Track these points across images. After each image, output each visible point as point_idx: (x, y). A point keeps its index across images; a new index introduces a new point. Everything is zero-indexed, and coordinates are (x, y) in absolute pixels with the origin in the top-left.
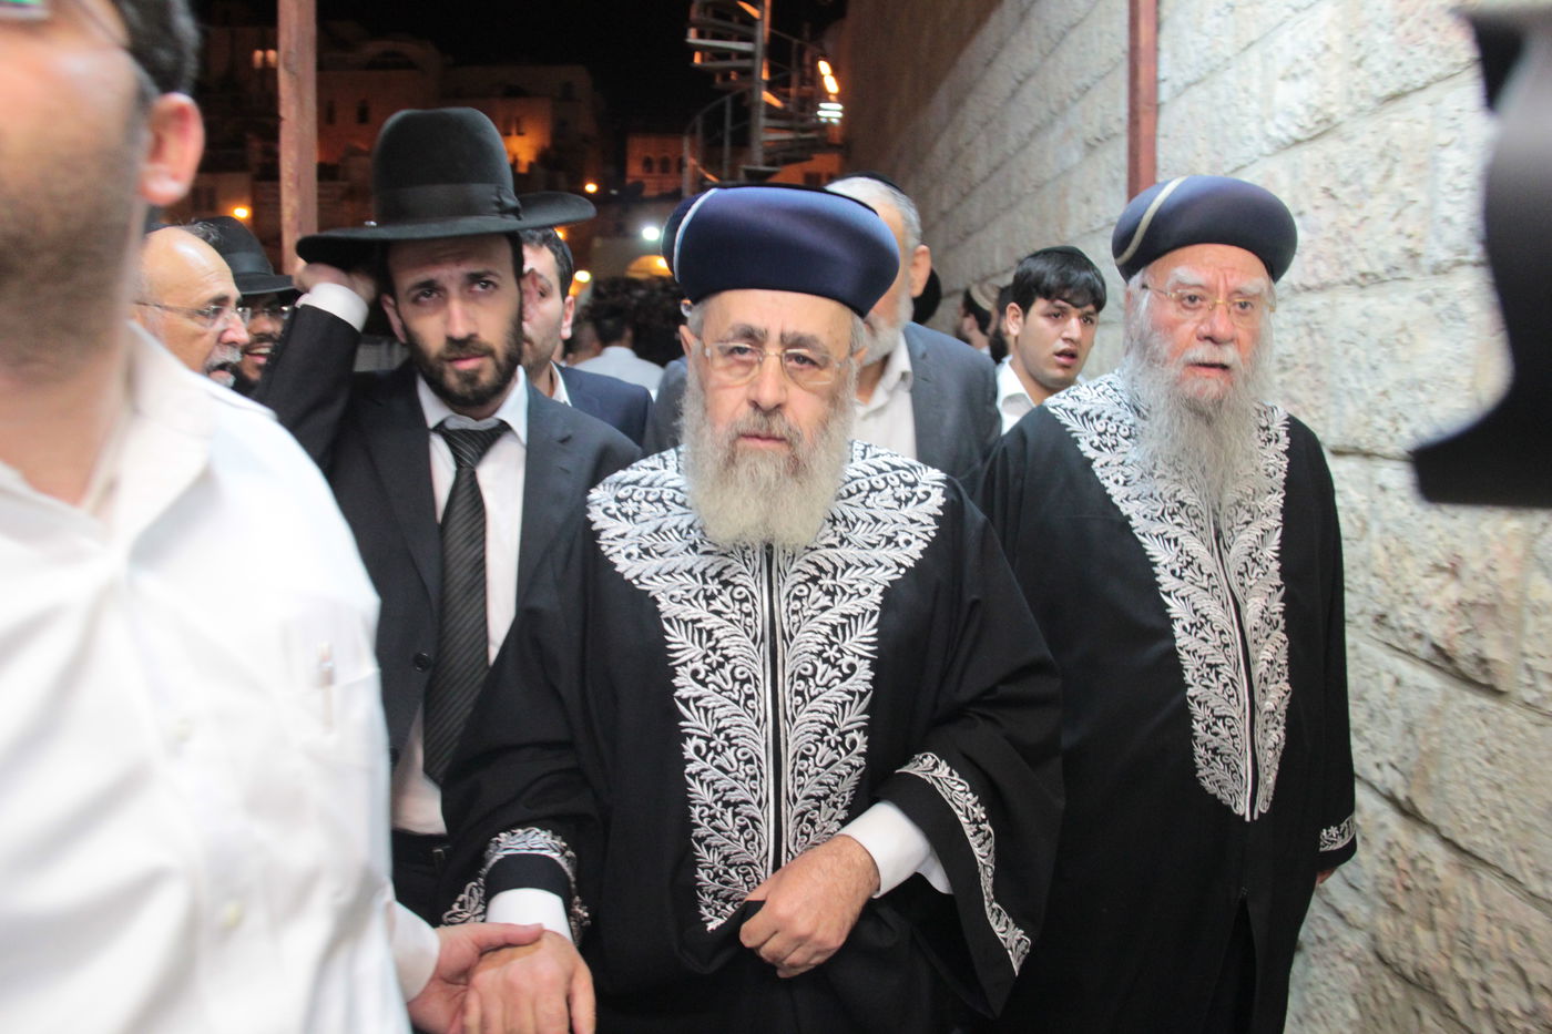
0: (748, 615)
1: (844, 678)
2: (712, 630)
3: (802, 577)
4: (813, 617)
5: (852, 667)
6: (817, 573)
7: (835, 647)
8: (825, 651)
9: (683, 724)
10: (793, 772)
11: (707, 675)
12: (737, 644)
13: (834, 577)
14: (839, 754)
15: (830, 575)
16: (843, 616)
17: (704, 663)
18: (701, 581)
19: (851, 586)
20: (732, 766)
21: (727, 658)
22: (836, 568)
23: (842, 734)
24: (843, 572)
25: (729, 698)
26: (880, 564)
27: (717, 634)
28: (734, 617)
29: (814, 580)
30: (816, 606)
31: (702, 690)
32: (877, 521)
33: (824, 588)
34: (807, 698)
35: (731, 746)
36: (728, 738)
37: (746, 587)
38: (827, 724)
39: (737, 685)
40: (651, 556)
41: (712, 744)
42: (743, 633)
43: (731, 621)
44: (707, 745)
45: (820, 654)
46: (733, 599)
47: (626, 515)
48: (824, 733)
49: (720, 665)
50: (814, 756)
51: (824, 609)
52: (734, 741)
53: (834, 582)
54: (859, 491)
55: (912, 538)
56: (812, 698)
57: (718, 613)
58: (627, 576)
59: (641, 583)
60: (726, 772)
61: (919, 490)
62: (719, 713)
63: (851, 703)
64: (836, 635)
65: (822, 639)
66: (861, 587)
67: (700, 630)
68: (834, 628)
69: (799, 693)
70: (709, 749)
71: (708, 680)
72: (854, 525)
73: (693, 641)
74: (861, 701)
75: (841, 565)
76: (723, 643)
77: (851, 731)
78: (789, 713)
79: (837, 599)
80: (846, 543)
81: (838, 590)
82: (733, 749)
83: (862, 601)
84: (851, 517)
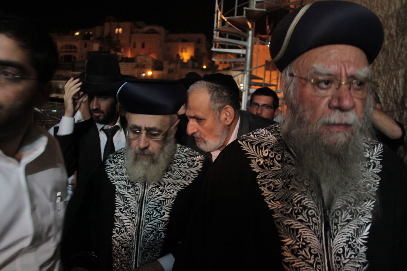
0: (137, 195)
1: (161, 216)
2: (127, 198)
3: (154, 186)
4: (155, 197)
5: (164, 213)
6: (159, 185)
7: (160, 207)
8: (157, 208)
9: (115, 223)
10: (142, 241)
11: (123, 210)
12: (133, 203)
13: (164, 187)
14: (156, 238)
15: (163, 186)
16: (164, 198)
17: (123, 207)
18: (127, 183)
19: (168, 190)
20: (125, 237)
21: (129, 206)
22: (165, 184)
23: (158, 232)
24: (167, 185)
25: (128, 217)
26: (179, 184)
27: (129, 199)
28: (133, 195)
29: (158, 187)
30: (157, 194)
31: (121, 214)
32: (181, 171)
33: (160, 189)
34: (150, 220)
35: (126, 231)
36: (126, 229)
37: (138, 187)
38: (154, 228)
39: (131, 214)
40: (118, 175)
41: (121, 230)
42: (134, 199)
43: (132, 195)
44: (120, 230)
45: (155, 208)
46: (134, 190)
47: (114, 162)
48: (153, 231)
49: (127, 208)
50: (149, 237)
51: (159, 195)
52: (127, 230)
53: (163, 188)
54: (178, 162)
55: (190, 177)
56: (151, 221)
57: (130, 193)
58: (111, 179)
59: (113, 182)
60: (123, 238)
61: (195, 163)
62: (125, 221)
63: (162, 223)
64: (161, 203)
65: (156, 204)
66: (172, 191)
67: (124, 197)
68: (161, 201)
69: (147, 219)
70: (120, 231)
71: (123, 212)
72: (174, 172)
73: (122, 200)
74: (165, 224)
75: (167, 183)
76: (129, 202)
77: (161, 232)
78: (144, 224)
79: (164, 193)
80: (170, 177)
81: (164, 191)
82: (126, 232)
83: (171, 195)
84: (173, 169)
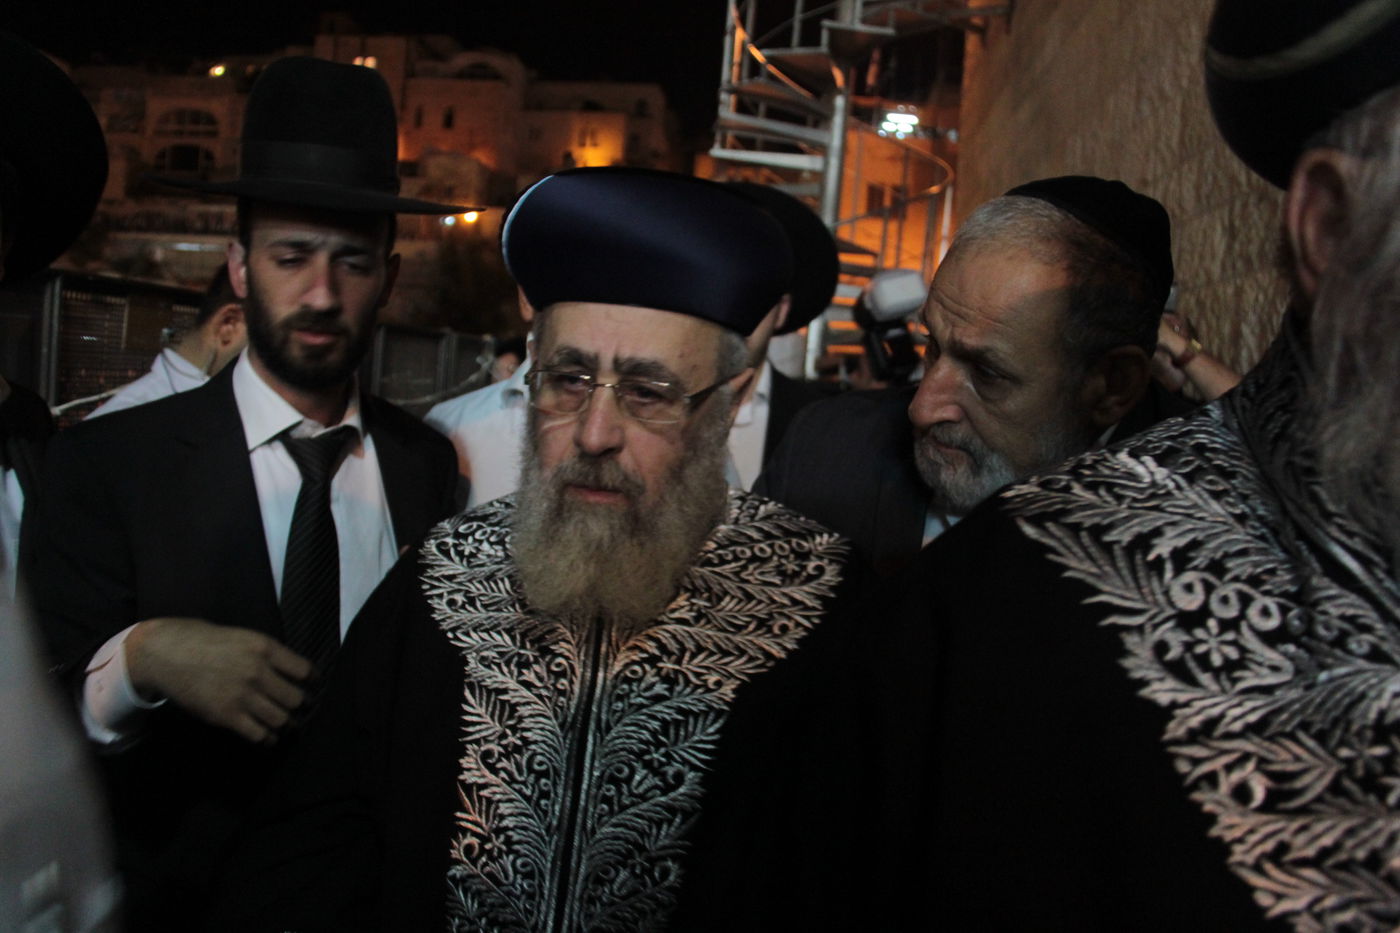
0: (562, 693)
1: (667, 789)
2: (518, 704)
3: (636, 656)
4: (642, 706)
5: (679, 778)
6: (657, 652)
7: (662, 750)
8: (648, 752)
9: (459, 814)
10: (581, 897)
11: (499, 760)
12: (540, 727)
13: (679, 662)
14: (644, 885)
15: (674, 658)
16: (680, 711)
17: (499, 745)
18: (518, 644)
19: (698, 675)
20: (507, 877)
21: (526, 742)
22: (683, 650)
23: (653, 861)
24: (693, 656)
25: (520, 792)
26: (743, 652)
27: (523, 711)
28: (544, 692)
29: (653, 660)
30: (647, 694)
31: (491, 778)
32: (749, 597)
33: (664, 672)
34: (616, 808)
35: (510, 851)
36: (508, 841)
37: (567, 658)
38: (635, 844)
39: (532, 778)
40: (476, 608)
41: (488, 846)
42: (550, 713)
43: (540, 697)
44: (481, 846)
45: (640, 755)
46: (549, 671)
47: (460, 554)
48: (630, 855)
49: (517, 749)
50: (612, 882)
51: (658, 699)
52: (517, 847)
53: (677, 667)
54: (736, 559)
55: (791, 625)
56: (623, 808)
57: (528, 685)
58: (445, 626)
59: (457, 638)
60: (498, 883)
61: (811, 565)
62: (504, 809)
63: (670, 823)
64: (666, 734)
65: (646, 735)
66: (712, 679)
67: (503, 703)
68: (665, 723)
69: (607, 800)
70: (483, 851)
71: (499, 765)
72: (720, 599)
73: (492, 717)
74: (683, 822)
75: (690, 645)
76: (527, 723)
77: (664, 859)
78: (589, 823)
79: (678, 688)
80: (703, 622)
81: (681, 679)
82: (511, 857)
83: (708, 696)
84: (716, 588)
